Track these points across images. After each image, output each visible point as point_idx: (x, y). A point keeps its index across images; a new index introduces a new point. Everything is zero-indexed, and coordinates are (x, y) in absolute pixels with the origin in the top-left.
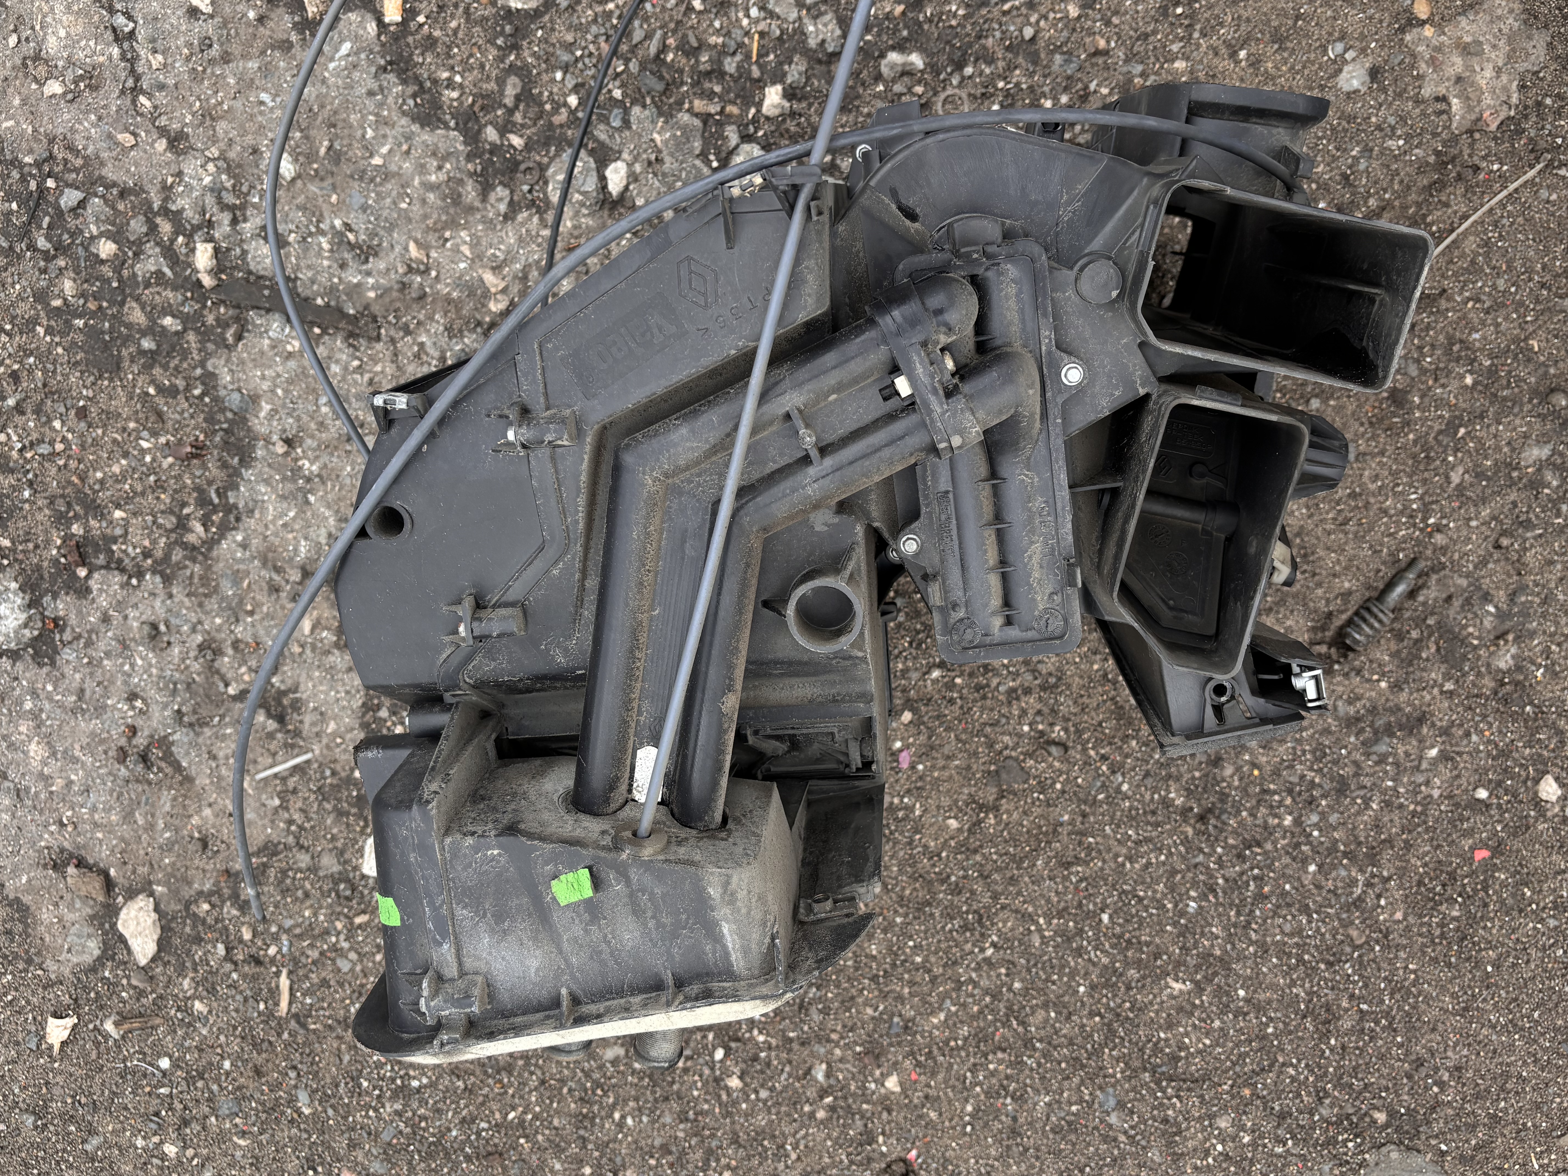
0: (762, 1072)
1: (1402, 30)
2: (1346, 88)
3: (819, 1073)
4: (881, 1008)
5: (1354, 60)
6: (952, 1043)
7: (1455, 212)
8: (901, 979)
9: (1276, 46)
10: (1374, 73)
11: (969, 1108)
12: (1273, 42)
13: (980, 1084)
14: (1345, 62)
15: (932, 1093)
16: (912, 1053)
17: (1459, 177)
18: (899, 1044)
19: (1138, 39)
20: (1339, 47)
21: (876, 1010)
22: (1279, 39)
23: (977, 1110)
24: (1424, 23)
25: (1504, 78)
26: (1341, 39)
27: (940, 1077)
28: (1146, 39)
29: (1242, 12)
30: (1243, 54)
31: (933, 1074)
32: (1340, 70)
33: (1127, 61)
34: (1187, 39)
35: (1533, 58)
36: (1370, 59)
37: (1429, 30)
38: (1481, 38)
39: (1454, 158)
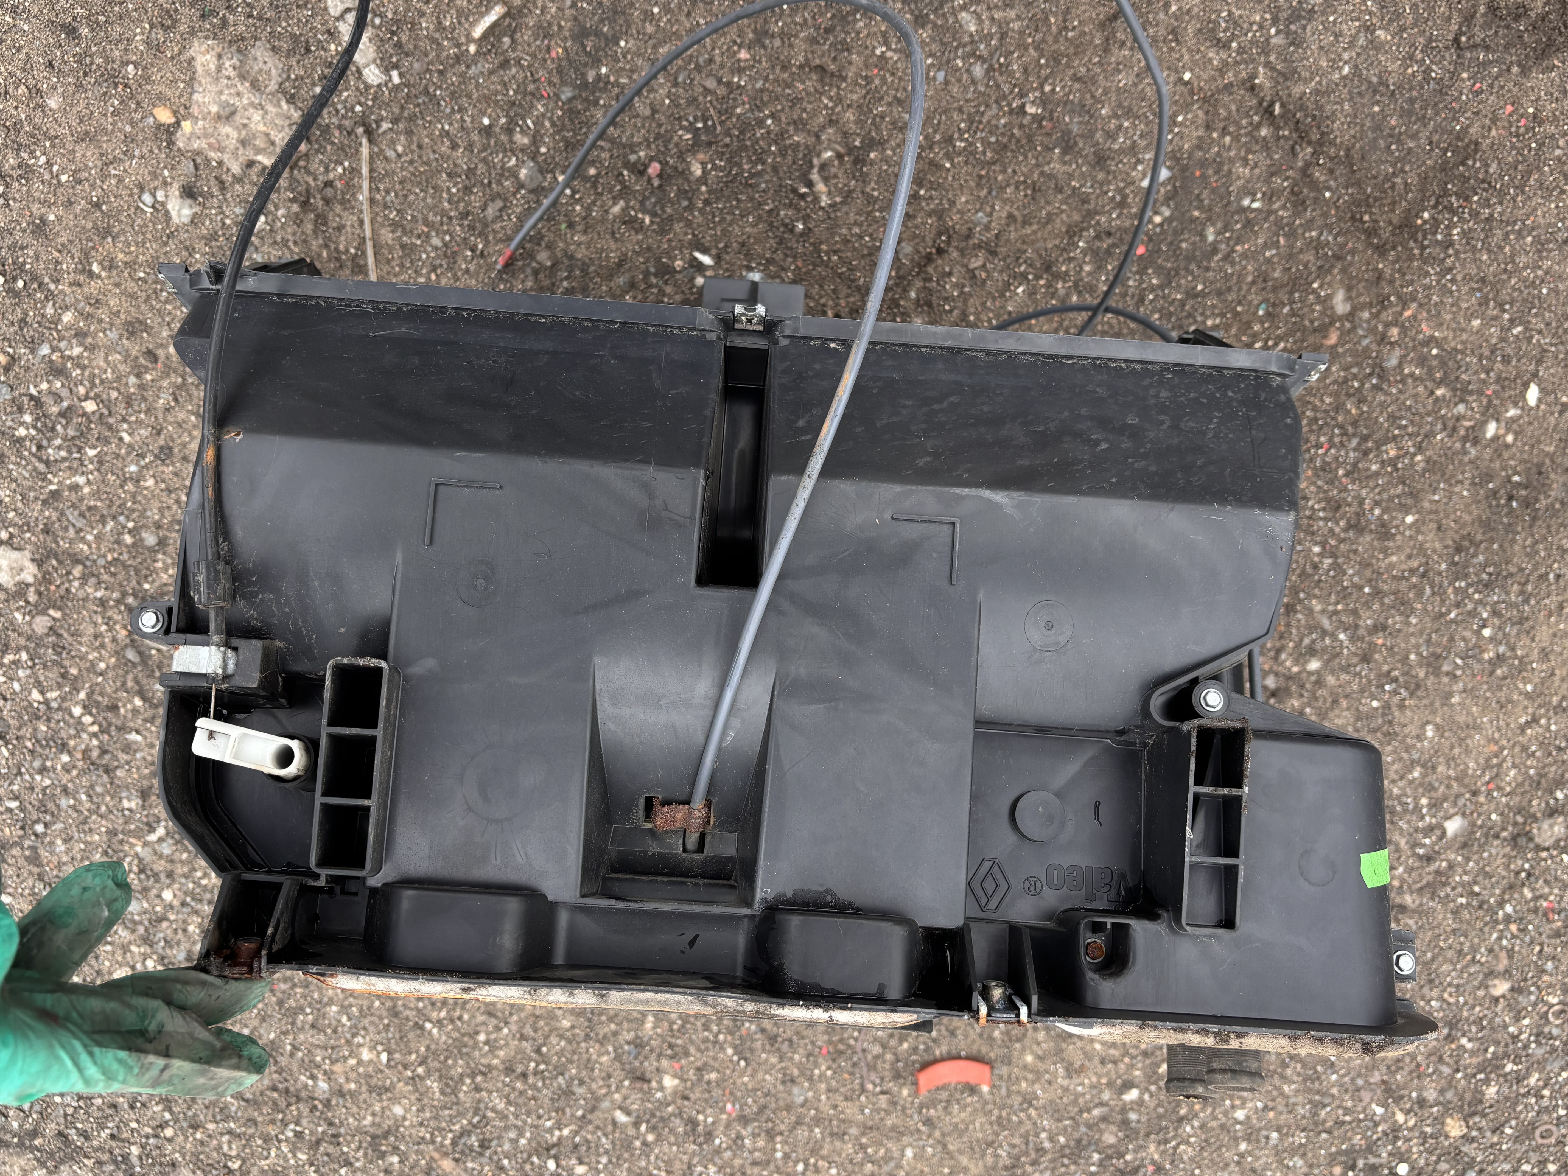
0: (589, 1148)
1: (171, 143)
2: (186, 220)
3: (621, 1117)
4: (611, 1049)
5: (166, 196)
6: (675, 1027)
7: (353, 226)
8: (602, 1023)
9: (109, 239)
10: (189, 193)
11: (730, 1051)
12: (104, 238)
13: (719, 1032)
14: (163, 204)
15: (699, 1064)
16: (660, 1056)
17: (327, 201)
18: (646, 1058)
19: (21, 329)
20: (147, 198)
21: (608, 1053)
22: (106, 232)
23: (735, 1047)
24: (178, 123)
25: (270, 108)
26: (142, 189)
27: (692, 1050)
28: (26, 323)
29: (59, 240)
30: (95, 268)
31: (687, 1054)
32: (167, 212)
33: (33, 351)
34: (50, 296)
35: (273, 71)
36: (176, 185)
37: (186, 125)
38: (223, 98)
39: (308, 191)
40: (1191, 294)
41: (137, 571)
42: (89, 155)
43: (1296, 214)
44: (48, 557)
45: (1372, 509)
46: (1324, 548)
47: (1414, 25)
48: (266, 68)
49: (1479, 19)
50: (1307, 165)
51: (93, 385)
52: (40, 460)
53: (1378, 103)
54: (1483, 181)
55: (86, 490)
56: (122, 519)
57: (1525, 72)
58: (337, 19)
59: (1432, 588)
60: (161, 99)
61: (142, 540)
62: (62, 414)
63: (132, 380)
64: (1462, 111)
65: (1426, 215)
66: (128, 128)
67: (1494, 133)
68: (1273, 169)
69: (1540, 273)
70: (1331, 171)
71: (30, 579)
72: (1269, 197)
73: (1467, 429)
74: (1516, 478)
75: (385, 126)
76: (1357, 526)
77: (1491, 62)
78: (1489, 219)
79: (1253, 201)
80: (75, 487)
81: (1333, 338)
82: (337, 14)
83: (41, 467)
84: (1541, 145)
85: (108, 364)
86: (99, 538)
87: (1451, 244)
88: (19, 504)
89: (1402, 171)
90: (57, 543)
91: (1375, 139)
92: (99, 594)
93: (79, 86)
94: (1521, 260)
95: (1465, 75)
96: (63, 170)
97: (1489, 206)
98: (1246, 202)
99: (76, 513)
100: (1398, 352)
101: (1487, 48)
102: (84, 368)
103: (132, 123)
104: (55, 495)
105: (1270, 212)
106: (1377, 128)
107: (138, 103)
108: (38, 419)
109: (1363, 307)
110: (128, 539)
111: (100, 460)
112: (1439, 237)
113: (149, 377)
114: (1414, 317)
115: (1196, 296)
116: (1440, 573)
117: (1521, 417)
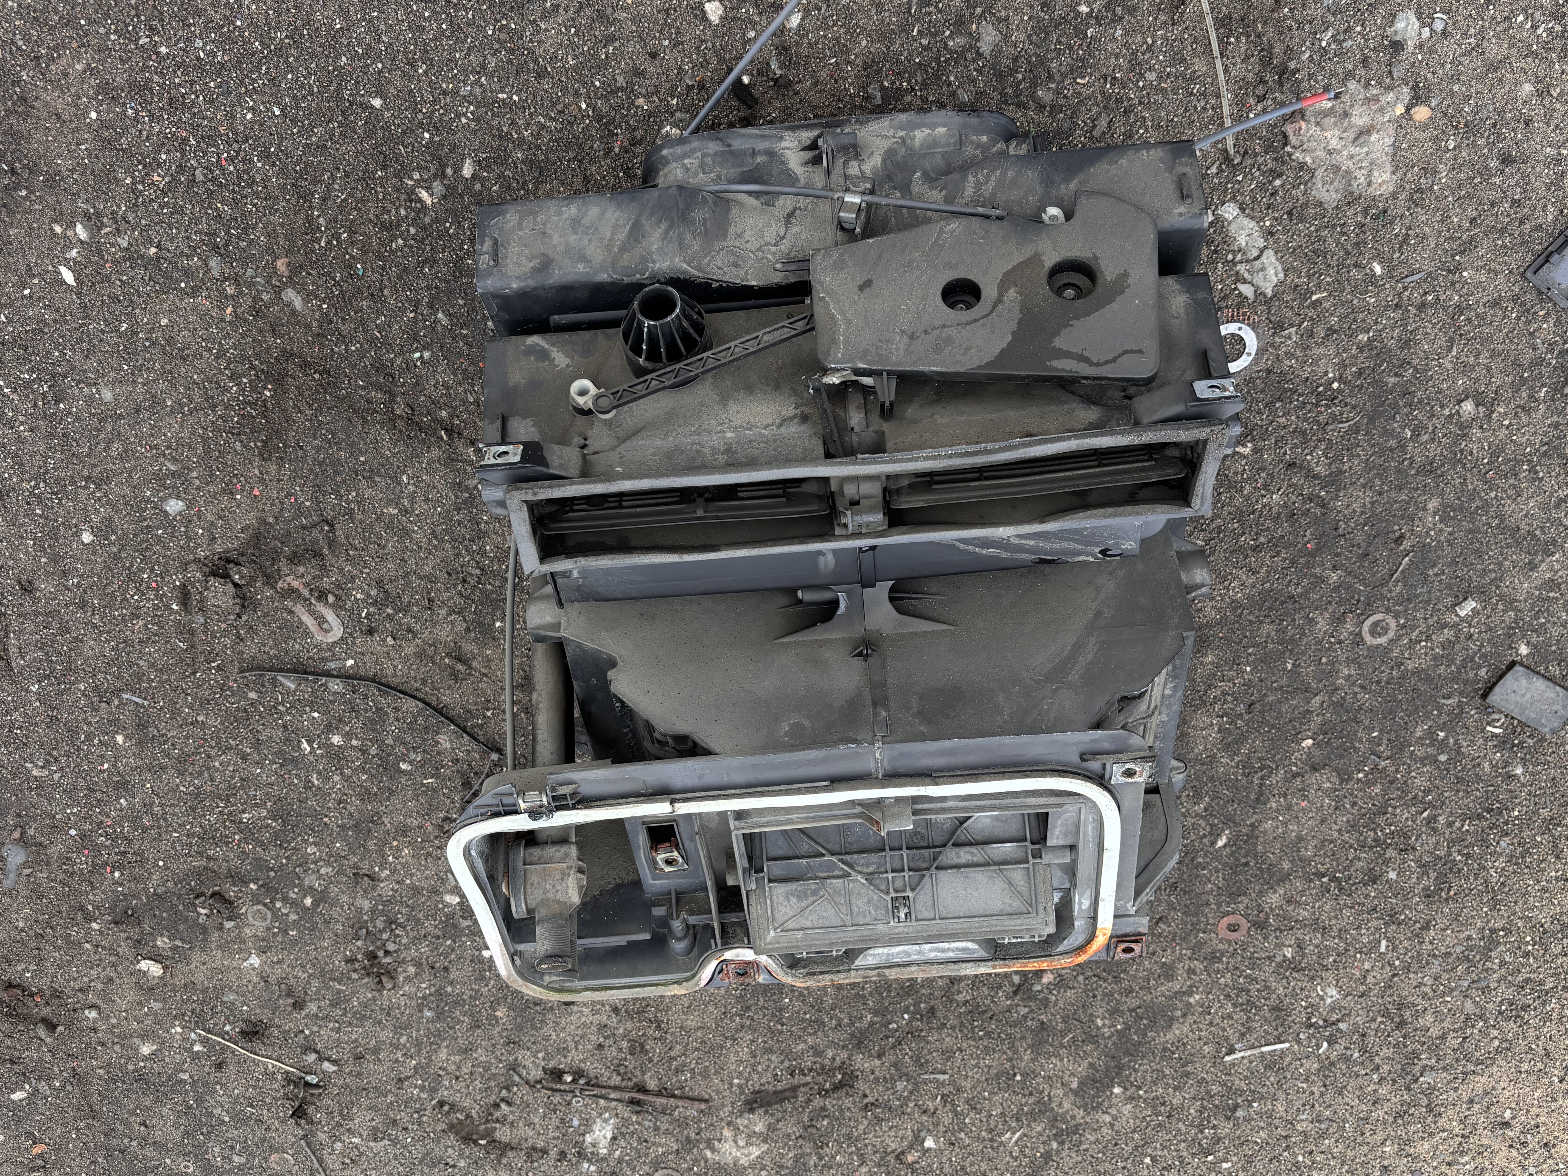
1: (1415, 88)
2: (1401, 15)
5: (1420, 34)
7: (1234, 65)
10: (1397, 46)
14: (1423, 25)
17: (1262, 81)
20: (1439, 26)
24: (1408, 109)
25: (1321, 154)
26: (1444, 33)
32: (1419, 19)
35: (1320, 186)
36: (1410, 49)
37: (1400, 110)
38: (1366, 149)
39: (1281, 84)
40: (432, 261)
42: (1495, 48)
43: (378, 359)
45: (137, 112)
46: (158, 54)
47: (371, 525)
48: (1327, 186)
49: (323, 544)
50: (392, 400)
53: (364, 463)
54: (239, 434)
57: (263, 521)
58: (1266, 248)
60: (1424, 127)
64: (293, 479)
65: (267, 393)
66: (1456, 88)
67: (256, 472)
68: (419, 388)
69: (140, 380)
70: (369, 402)
72: (410, 365)
73: (103, 225)
74: (24, 193)
75: (1214, 170)
76: (140, 89)
77: (294, 519)
78: (214, 407)
79: (421, 357)
81: (281, 265)
82: (1266, 252)
84: (212, 475)
87: (231, 378)
89: (310, 420)
91: (348, 437)
93: (1501, 112)
94: (162, 385)
95: (308, 504)
96: (1521, 26)
97: (221, 417)
98: (426, 355)
100: (216, 273)
101: (304, 528)
103: (1452, 94)
105: (401, 353)
106: (353, 445)
107: (1446, 115)
109: (272, 303)
112: (245, 380)
114: (222, 309)
115: (425, 261)
116: (23, 67)
117: (63, 252)
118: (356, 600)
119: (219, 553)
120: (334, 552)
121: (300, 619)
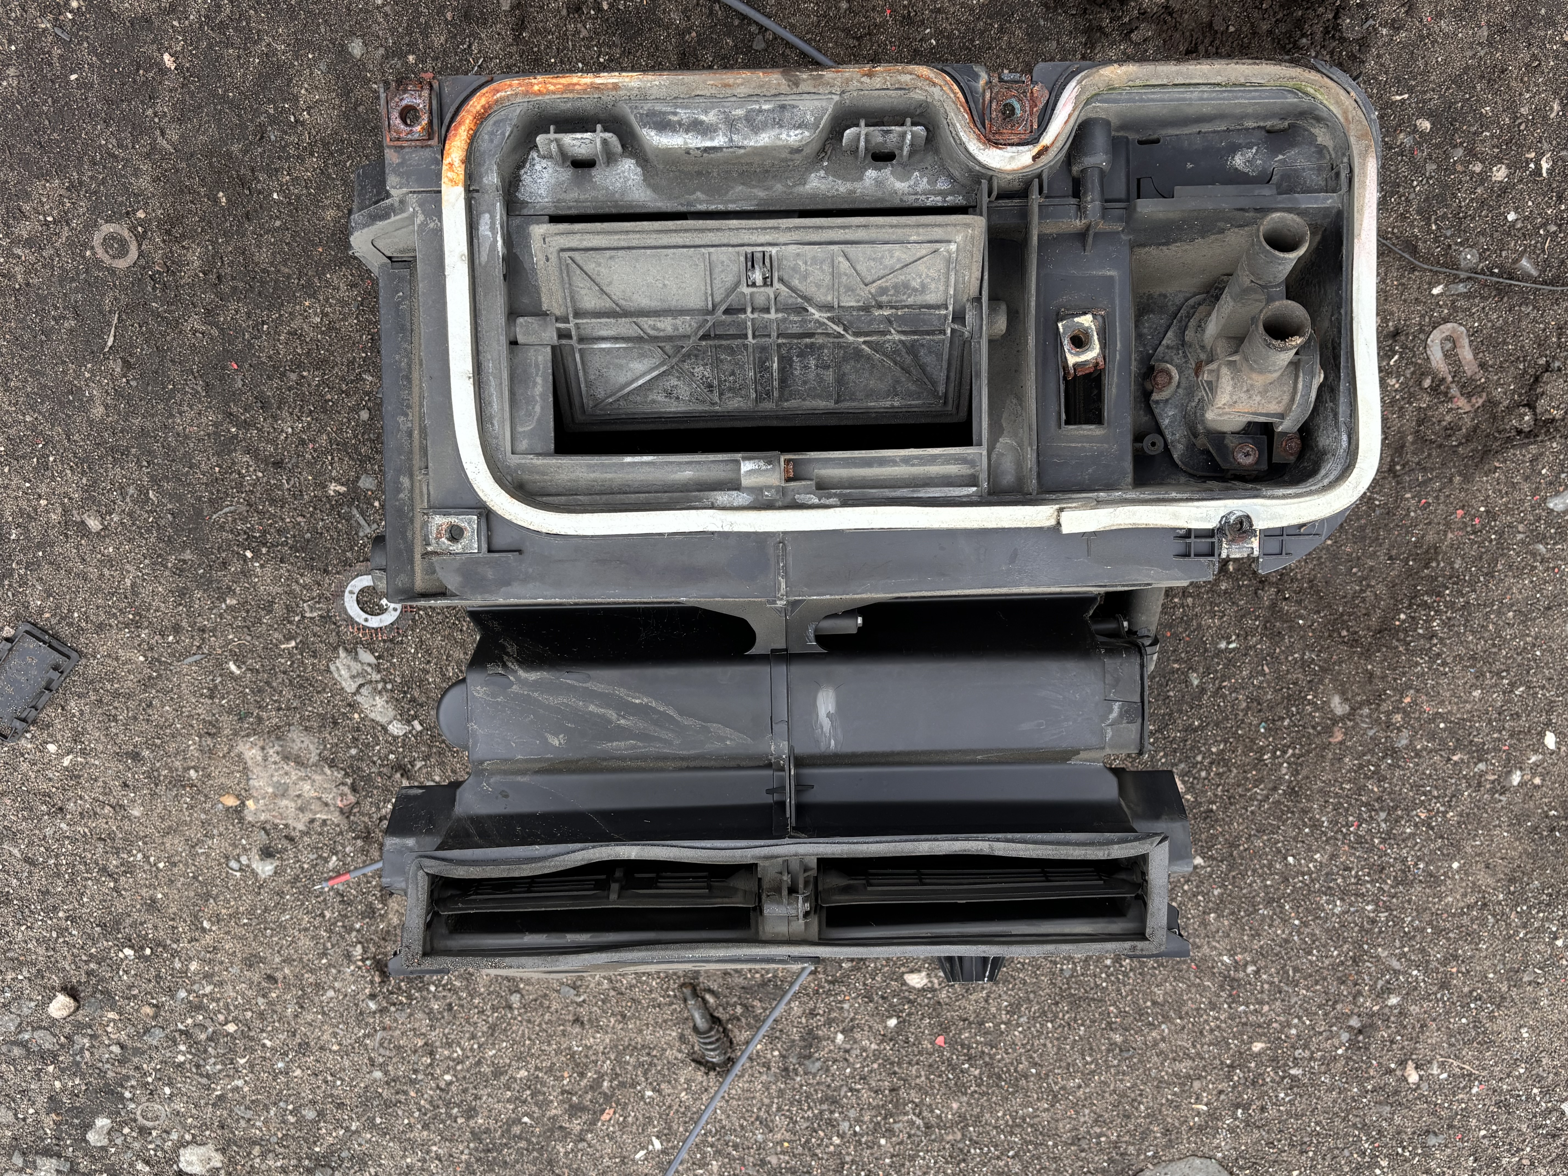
1: (241, 820)
2: (271, 873)
5: (249, 859)
9: (212, 901)
10: (267, 853)
12: (207, 901)
14: (248, 866)
19: (158, 983)
20: (234, 864)
22: (208, 896)
24: (243, 803)
25: (316, 776)
26: (227, 858)
28: (161, 978)
29: (170, 911)
30: (206, 924)
32: (253, 871)
33: (172, 997)
34: (175, 954)
35: (311, 747)
36: (254, 850)
37: (250, 803)
38: (275, 779)
39: (366, 827)
40: (1189, 729)
41: (306, 1141)
42: (176, 844)
43: (1275, 644)
44: (229, 1145)
45: (1416, 864)
46: (1377, 905)
48: (304, 746)
49: (1410, 448)
50: (1274, 602)
51: (229, 1012)
52: (201, 1075)
54: (1451, 576)
55: (246, 1089)
56: (282, 1104)
57: (1467, 479)
58: (354, 694)
59: (1494, 916)
60: (224, 790)
61: (303, 1116)
62: (210, 1039)
63: (261, 1000)
64: (1414, 525)
65: (1402, 616)
66: (203, 816)
67: (1450, 535)
68: (1241, 613)
69: (1529, 639)
70: (1299, 602)
71: (219, 1165)
72: (1244, 636)
73: (1493, 782)
74: (1553, 813)
75: (419, 764)
76: (1404, 880)
77: (1431, 479)
78: (1466, 606)
79: (1229, 643)
80: (237, 1089)
81: (1338, 736)
82: (353, 690)
83: (204, 1081)
84: (1501, 534)
85: (237, 993)
86: (266, 1122)
87: (1434, 635)
88: (194, 1111)
89: (1369, 586)
90: (234, 1133)
91: (1335, 567)
92: (279, 1164)
93: (153, 795)
94: (1508, 633)
95: (1408, 495)
96: (159, 860)
97: (1463, 595)
98: (1223, 645)
99: (242, 1108)
100: (1405, 733)
101: (1424, 470)
102: (218, 1001)
103: (206, 812)
104: (221, 1098)
105: (1248, 648)
107: (206, 796)
108: (190, 1047)
109: (1361, 705)
110: (292, 1119)
111: (252, 1066)
112: (1421, 631)
113: (274, 995)
114: (1414, 702)
115: (1195, 730)
116: (1499, 903)
117: (1544, 761)
118: (1398, 378)
119: (1535, 442)
120: (1401, 438)
121: (1475, 355)
